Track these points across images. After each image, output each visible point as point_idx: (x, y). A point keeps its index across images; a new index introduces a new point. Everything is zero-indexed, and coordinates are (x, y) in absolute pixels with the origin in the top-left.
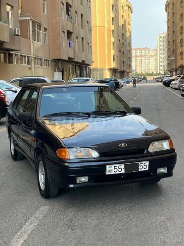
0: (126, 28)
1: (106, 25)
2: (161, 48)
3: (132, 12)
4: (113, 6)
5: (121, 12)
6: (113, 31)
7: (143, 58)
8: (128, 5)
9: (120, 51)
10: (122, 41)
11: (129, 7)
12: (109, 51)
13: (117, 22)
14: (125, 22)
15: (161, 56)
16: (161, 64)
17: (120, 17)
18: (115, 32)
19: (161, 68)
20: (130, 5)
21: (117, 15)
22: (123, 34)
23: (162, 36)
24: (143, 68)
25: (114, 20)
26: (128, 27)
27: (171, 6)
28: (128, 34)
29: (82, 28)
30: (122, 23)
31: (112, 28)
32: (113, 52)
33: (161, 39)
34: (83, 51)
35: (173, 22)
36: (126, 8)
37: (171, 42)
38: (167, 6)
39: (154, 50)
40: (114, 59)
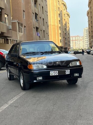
0: (66, 25)
1: (56, 24)
2: (86, 35)
3: (69, 17)
4: (59, 14)
5: (64, 18)
6: (60, 27)
7: (76, 41)
8: (67, 14)
9: (64, 37)
10: (65, 32)
11: (68, 15)
12: (58, 38)
13: (62, 23)
14: (66, 22)
15: (86, 39)
16: (86, 44)
17: (63, 20)
19: (86, 46)
20: (68, 14)
21: (61, 19)
22: (65, 29)
23: (86, 29)
24: (77, 47)
25: (60, 21)
26: (68, 25)
27: (90, 13)
28: (68, 29)
29: (44, 26)
30: (65, 23)
31: (59, 25)
32: (60, 38)
33: (85, 31)
34: (44, 37)
35: (91, 22)
36: (66, 15)
37: (91, 32)
38: (88, 13)
39: (82, 37)
40: (61, 42)
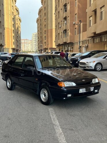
1: (10, 28)
2: (34, 39)
3: (21, 22)
4: (13, 18)
5: (16, 22)
6: (13, 30)
7: (25, 44)
8: (19, 19)
9: (16, 40)
10: (17, 35)
11: (20, 20)
12: (12, 40)
13: (15, 27)
14: (18, 26)
15: (34, 43)
16: (34, 47)
18: (14, 31)
19: (34, 49)
20: (20, 19)
21: (15, 23)
22: (17, 32)
23: (35, 34)
24: (25, 49)
25: (14, 25)
26: (19, 29)
28: (19, 32)
29: (1, 28)
30: (17, 27)
31: (13, 29)
32: (13, 41)
33: (34, 36)
34: (1, 39)
35: (41, 28)
36: (18, 20)
37: (40, 37)
38: (38, 20)
39: (31, 41)
40: (14, 44)
